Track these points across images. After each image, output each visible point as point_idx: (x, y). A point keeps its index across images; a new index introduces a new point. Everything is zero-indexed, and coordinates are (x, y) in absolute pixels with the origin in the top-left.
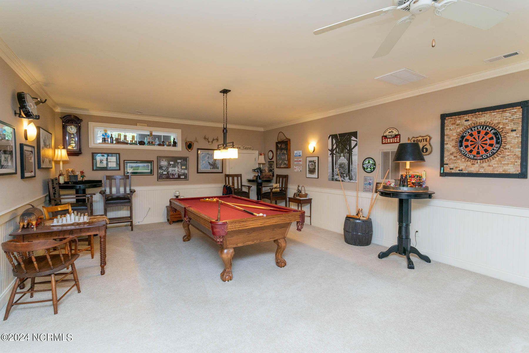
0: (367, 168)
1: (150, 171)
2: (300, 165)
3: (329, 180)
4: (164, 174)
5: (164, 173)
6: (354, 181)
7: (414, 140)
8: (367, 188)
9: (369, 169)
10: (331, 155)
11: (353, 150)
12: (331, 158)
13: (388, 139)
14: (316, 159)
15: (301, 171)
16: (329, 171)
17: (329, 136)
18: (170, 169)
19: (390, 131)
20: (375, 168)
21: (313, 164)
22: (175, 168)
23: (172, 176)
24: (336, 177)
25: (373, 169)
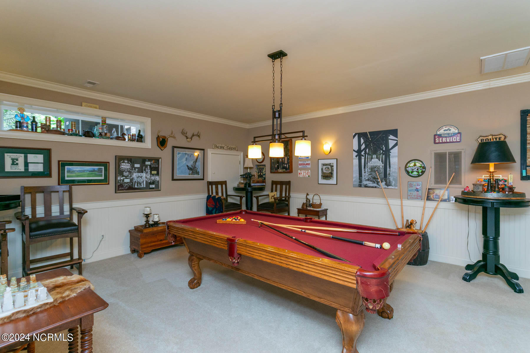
0: (412, 172)
1: (103, 178)
2: (308, 169)
3: (354, 186)
4: (125, 183)
5: (125, 181)
6: (393, 188)
7: (481, 140)
8: (413, 195)
9: (415, 173)
10: (358, 157)
11: (391, 151)
12: (358, 160)
13: (444, 138)
14: (334, 162)
15: (309, 176)
16: (354, 175)
17: (354, 134)
18: (135, 175)
19: (447, 129)
20: (425, 171)
21: (328, 168)
22: (142, 174)
23: (137, 186)
24: (365, 182)
25: (422, 172)
